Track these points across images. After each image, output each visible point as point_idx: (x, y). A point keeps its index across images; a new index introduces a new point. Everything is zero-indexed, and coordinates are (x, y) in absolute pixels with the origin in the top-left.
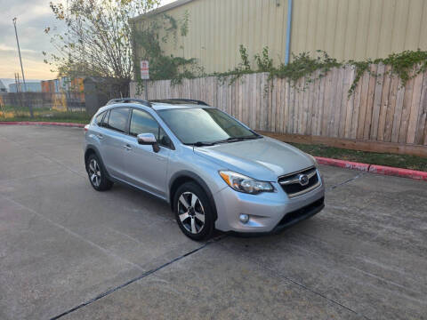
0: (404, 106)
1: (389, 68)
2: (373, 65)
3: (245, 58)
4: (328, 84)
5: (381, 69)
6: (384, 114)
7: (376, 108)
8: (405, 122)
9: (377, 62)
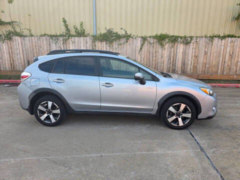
0: (162, 57)
1: (155, 40)
2: (148, 38)
3: (66, 26)
4: (128, 46)
5: (152, 40)
6: (154, 61)
7: (151, 58)
8: (162, 64)
9: (150, 37)
